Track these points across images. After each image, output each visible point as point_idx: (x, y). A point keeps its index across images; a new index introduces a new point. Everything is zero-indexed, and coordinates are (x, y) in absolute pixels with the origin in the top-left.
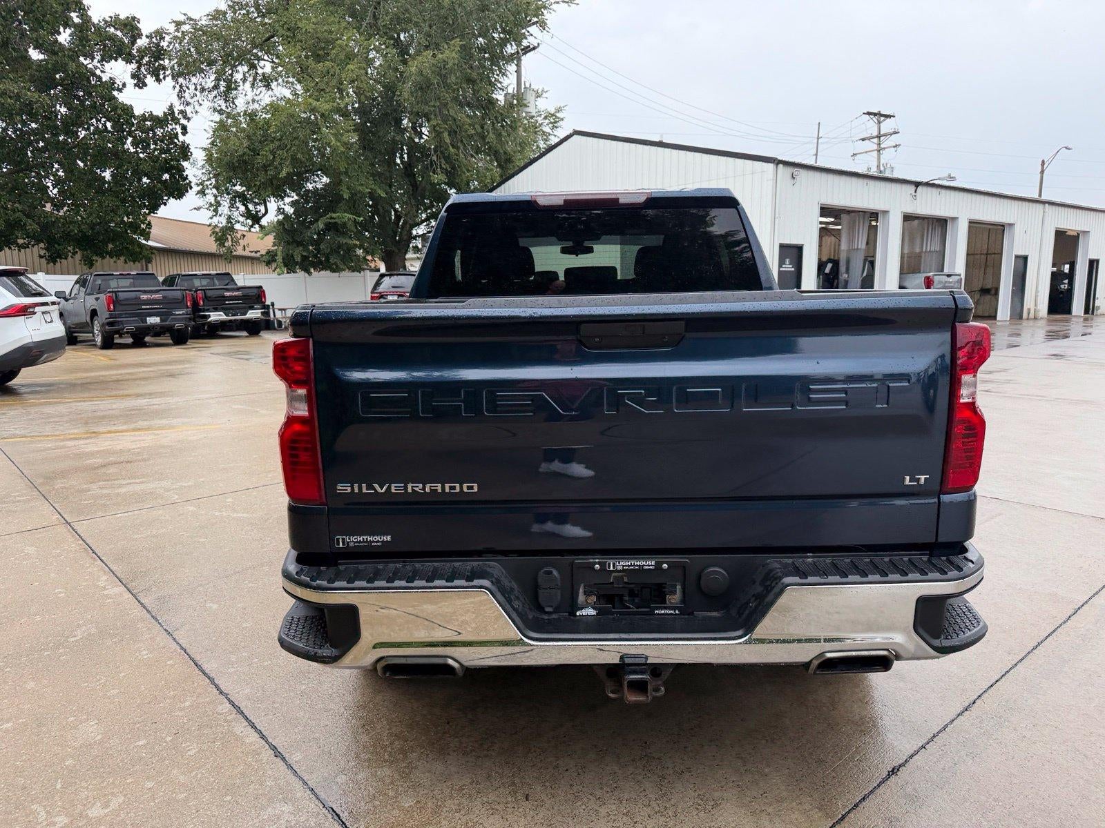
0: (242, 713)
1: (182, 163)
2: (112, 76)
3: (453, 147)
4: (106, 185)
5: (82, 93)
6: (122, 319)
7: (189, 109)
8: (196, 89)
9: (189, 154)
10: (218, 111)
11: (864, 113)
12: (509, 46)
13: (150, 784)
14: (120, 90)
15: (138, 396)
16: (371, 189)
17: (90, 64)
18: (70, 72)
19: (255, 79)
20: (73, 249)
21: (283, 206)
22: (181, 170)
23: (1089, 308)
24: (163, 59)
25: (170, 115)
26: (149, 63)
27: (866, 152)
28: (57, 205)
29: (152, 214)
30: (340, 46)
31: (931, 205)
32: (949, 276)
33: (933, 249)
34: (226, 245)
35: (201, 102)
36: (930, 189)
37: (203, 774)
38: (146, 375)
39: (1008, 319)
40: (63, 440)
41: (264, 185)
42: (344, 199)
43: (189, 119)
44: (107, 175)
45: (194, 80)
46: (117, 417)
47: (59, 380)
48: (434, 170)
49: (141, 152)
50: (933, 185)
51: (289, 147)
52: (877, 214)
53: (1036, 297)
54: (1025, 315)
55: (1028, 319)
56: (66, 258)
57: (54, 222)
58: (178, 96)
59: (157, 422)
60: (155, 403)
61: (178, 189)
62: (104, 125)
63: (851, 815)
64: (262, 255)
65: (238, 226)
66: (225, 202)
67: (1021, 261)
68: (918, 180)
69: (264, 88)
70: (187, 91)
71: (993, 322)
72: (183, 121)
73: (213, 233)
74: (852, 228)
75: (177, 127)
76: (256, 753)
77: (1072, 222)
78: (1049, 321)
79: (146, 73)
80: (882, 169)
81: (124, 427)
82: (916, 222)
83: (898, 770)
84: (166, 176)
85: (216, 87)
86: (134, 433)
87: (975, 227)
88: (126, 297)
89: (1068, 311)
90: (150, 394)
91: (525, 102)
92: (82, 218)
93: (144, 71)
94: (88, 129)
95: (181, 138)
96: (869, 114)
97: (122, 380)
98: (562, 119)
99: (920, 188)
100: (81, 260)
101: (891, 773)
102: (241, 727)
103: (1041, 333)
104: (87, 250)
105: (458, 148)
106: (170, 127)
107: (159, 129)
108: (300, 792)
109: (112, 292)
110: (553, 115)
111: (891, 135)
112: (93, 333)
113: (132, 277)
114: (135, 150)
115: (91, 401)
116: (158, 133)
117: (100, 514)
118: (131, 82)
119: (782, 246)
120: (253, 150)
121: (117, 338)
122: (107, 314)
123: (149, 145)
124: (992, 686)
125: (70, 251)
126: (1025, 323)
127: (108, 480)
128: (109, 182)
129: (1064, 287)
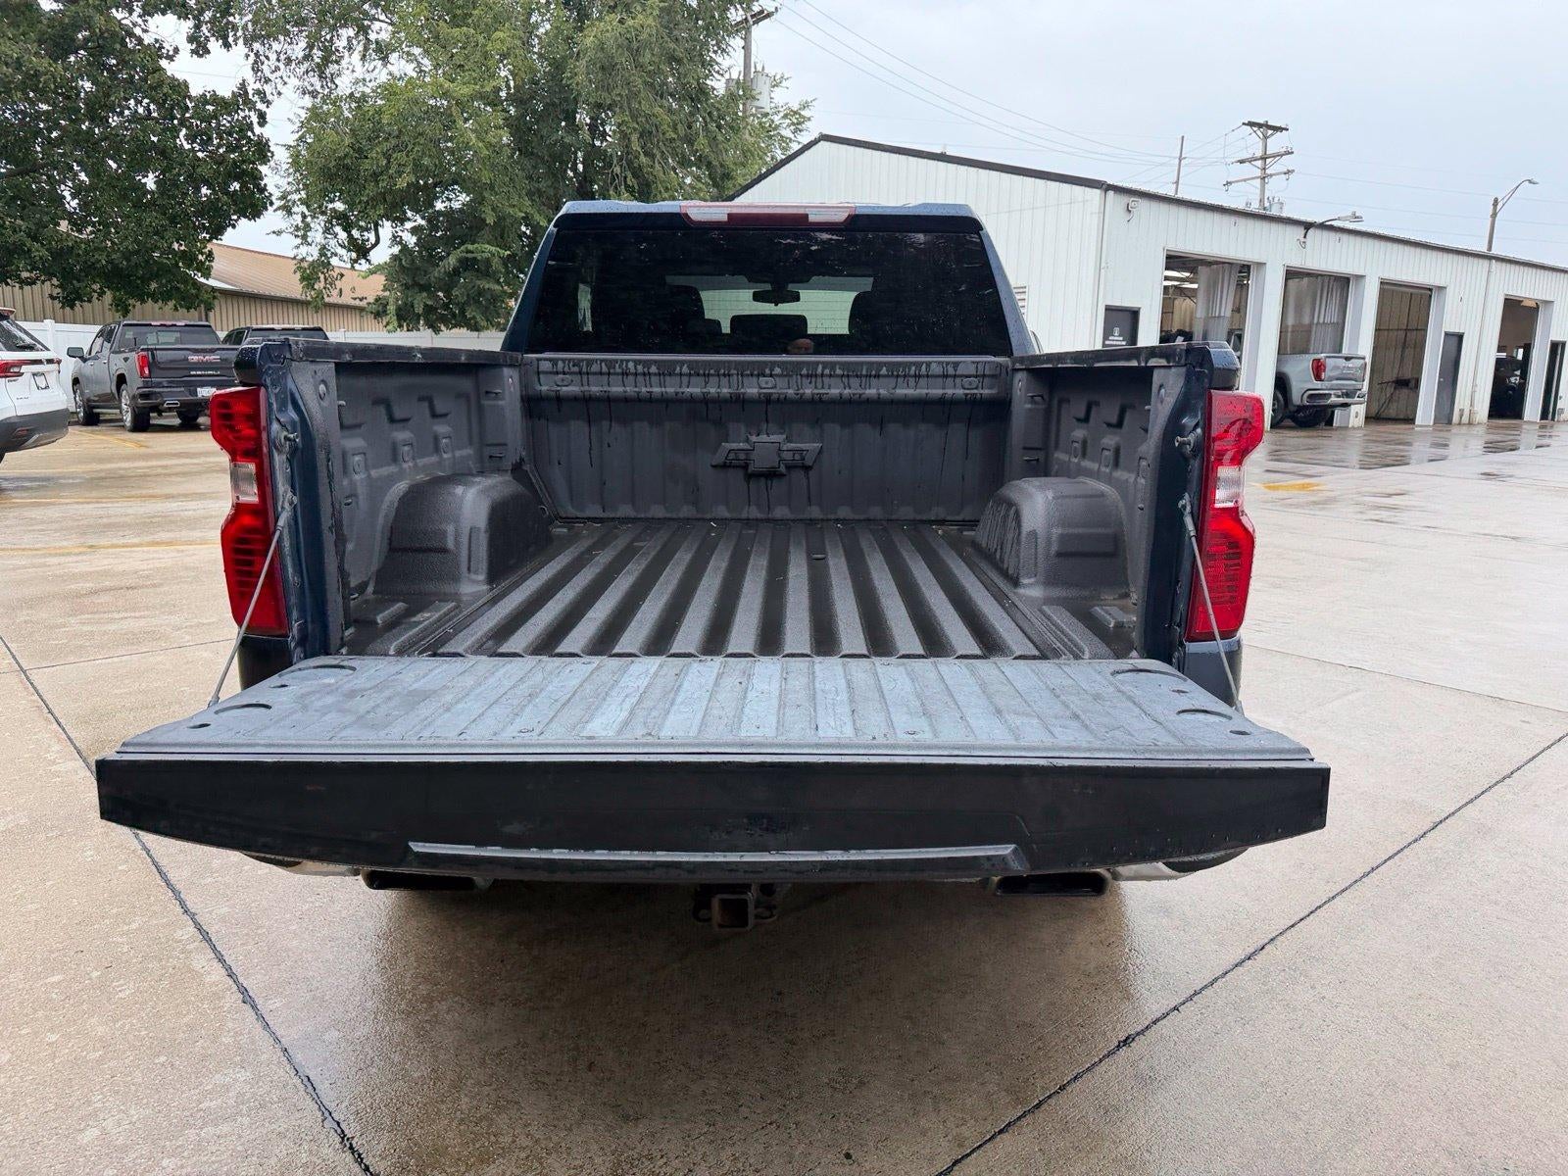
0: (209, 941)
1: (259, 167)
2: (159, 38)
3: (646, 154)
4: (149, 196)
5: (114, 62)
6: (161, 390)
7: (268, 89)
8: (278, 60)
9: (269, 154)
10: (309, 93)
11: (1244, 124)
12: (732, 10)
13: (54, 1038)
14: (170, 58)
15: (168, 497)
16: (526, 213)
17: (125, 18)
18: (97, 30)
19: (366, 49)
20: (101, 289)
21: (400, 233)
22: (257, 177)
23: (1548, 411)
24: (233, 15)
25: (241, 98)
26: (213, 21)
27: (1245, 180)
28: (78, 224)
29: (215, 241)
31: (1326, 256)
32: (1347, 359)
33: (1327, 320)
34: (316, 287)
35: (285, 78)
36: (1326, 234)
37: (132, 1025)
38: (186, 469)
39: (1432, 424)
40: (44, 556)
41: (373, 202)
42: (487, 225)
43: (268, 103)
44: (150, 182)
45: (276, 46)
46: (129, 526)
47: (59, 473)
48: (616, 188)
49: (200, 150)
50: (1332, 228)
51: (410, 147)
52: (1249, 267)
53: (1473, 392)
54: (1456, 418)
55: (1460, 424)
56: (89, 301)
57: (72, 248)
58: (253, 69)
59: (185, 534)
60: (190, 508)
61: (253, 205)
62: (147, 109)
63: (1052, 1101)
64: (369, 304)
65: (334, 261)
66: (318, 225)
67: (1455, 340)
68: (1310, 219)
69: (381, 62)
70: (266, 62)
71: (1411, 426)
72: (260, 106)
73: (299, 268)
74: (1212, 288)
75: (252, 114)
76: (217, 996)
77: (1528, 287)
78: (1490, 427)
79: (209, 35)
80: (1267, 204)
81: (136, 540)
82: (1306, 280)
83: (1133, 1039)
84: (236, 186)
85: (307, 57)
86: (148, 548)
87: (1389, 290)
88: (170, 358)
89: (1517, 413)
90: (185, 495)
91: (754, 93)
92: (113, 243)
93: (206, 31)
94: (121, 114)
95: (257, 130)
96: (1251, 124)
97: (149, 476)
98: (809, 119)
99: (1311, 232)
100: (111, 305)
101: (1122, 1044)
102: (203, 961)
103: (1477, 445)
104: (119, 290)
105: (652, 156)
106: (242, 114)
107: (225, 117)
108: (268, 1052)
109: (148, 350)
110: (795, 113)
111: (1282, 156)
112: (120, 408)
113: (177, 329)
114: (190, 146)
115: (98, 502)
116: (225, 122)
117: (72, 659)
118: (186, 48)
119: (1109, 309)
120: (360, 151)
121: (154, 418)
122: (139, 382)
123: (210, 139)
124: (1293, 926)
125: (95, 291)
126: (1455, 430)
127: (95, 613)
128: (152, 192)
129: (1515, 380)
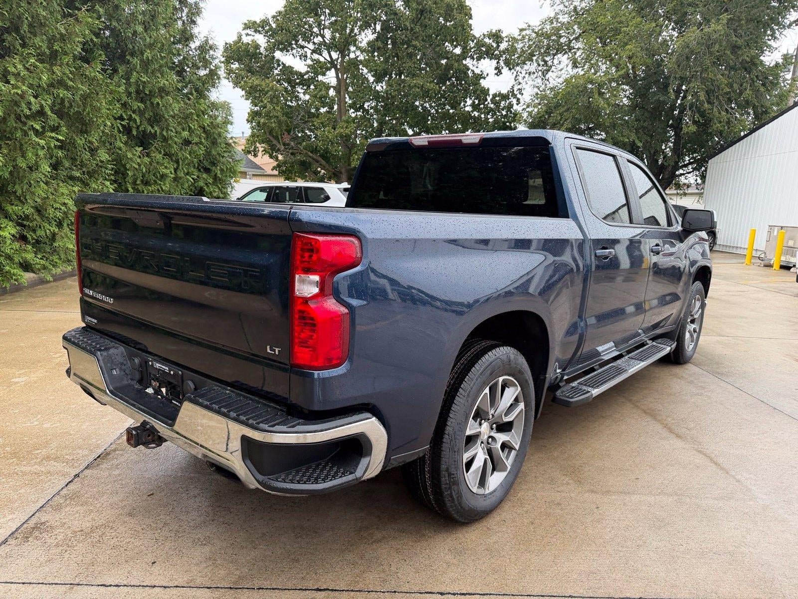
2: (482, 70)
10: (537, 87)
14: (485, 78)
25: (511, 93)
26: (506, 59)
30: (625, 32)
43: (521, 94)
45: (525, 67)
72: (518, 96)
75: (514, 100)
93: (502, 64)
95: (516, 107)
106: (510, 100)
107: (503, 102)
